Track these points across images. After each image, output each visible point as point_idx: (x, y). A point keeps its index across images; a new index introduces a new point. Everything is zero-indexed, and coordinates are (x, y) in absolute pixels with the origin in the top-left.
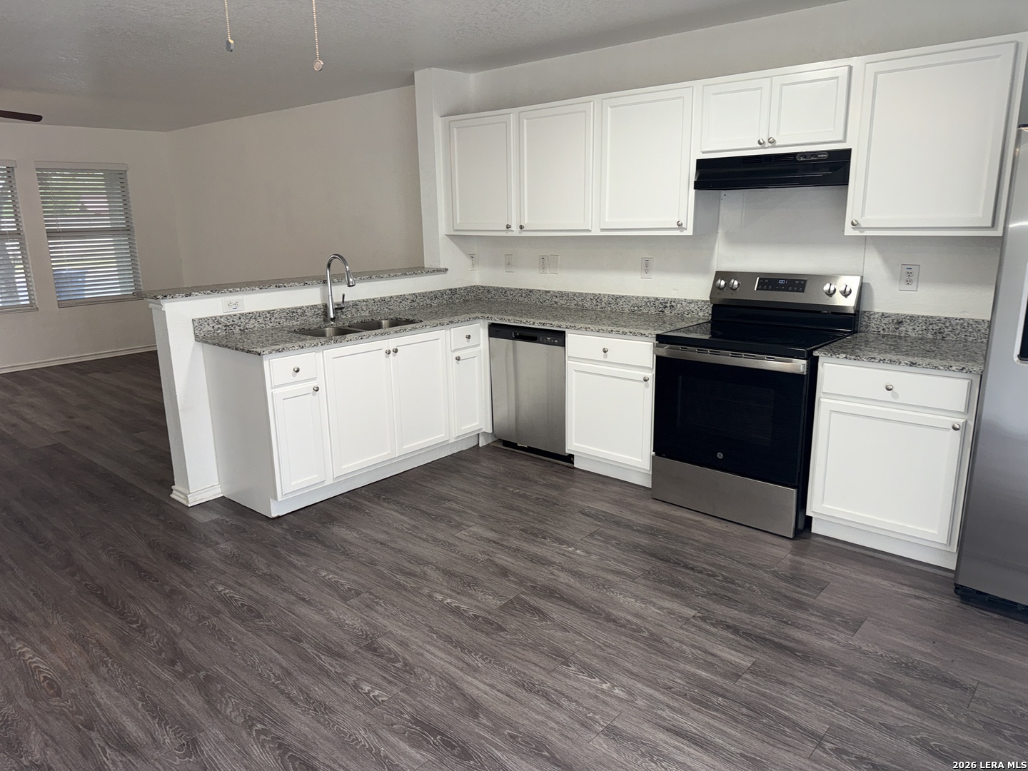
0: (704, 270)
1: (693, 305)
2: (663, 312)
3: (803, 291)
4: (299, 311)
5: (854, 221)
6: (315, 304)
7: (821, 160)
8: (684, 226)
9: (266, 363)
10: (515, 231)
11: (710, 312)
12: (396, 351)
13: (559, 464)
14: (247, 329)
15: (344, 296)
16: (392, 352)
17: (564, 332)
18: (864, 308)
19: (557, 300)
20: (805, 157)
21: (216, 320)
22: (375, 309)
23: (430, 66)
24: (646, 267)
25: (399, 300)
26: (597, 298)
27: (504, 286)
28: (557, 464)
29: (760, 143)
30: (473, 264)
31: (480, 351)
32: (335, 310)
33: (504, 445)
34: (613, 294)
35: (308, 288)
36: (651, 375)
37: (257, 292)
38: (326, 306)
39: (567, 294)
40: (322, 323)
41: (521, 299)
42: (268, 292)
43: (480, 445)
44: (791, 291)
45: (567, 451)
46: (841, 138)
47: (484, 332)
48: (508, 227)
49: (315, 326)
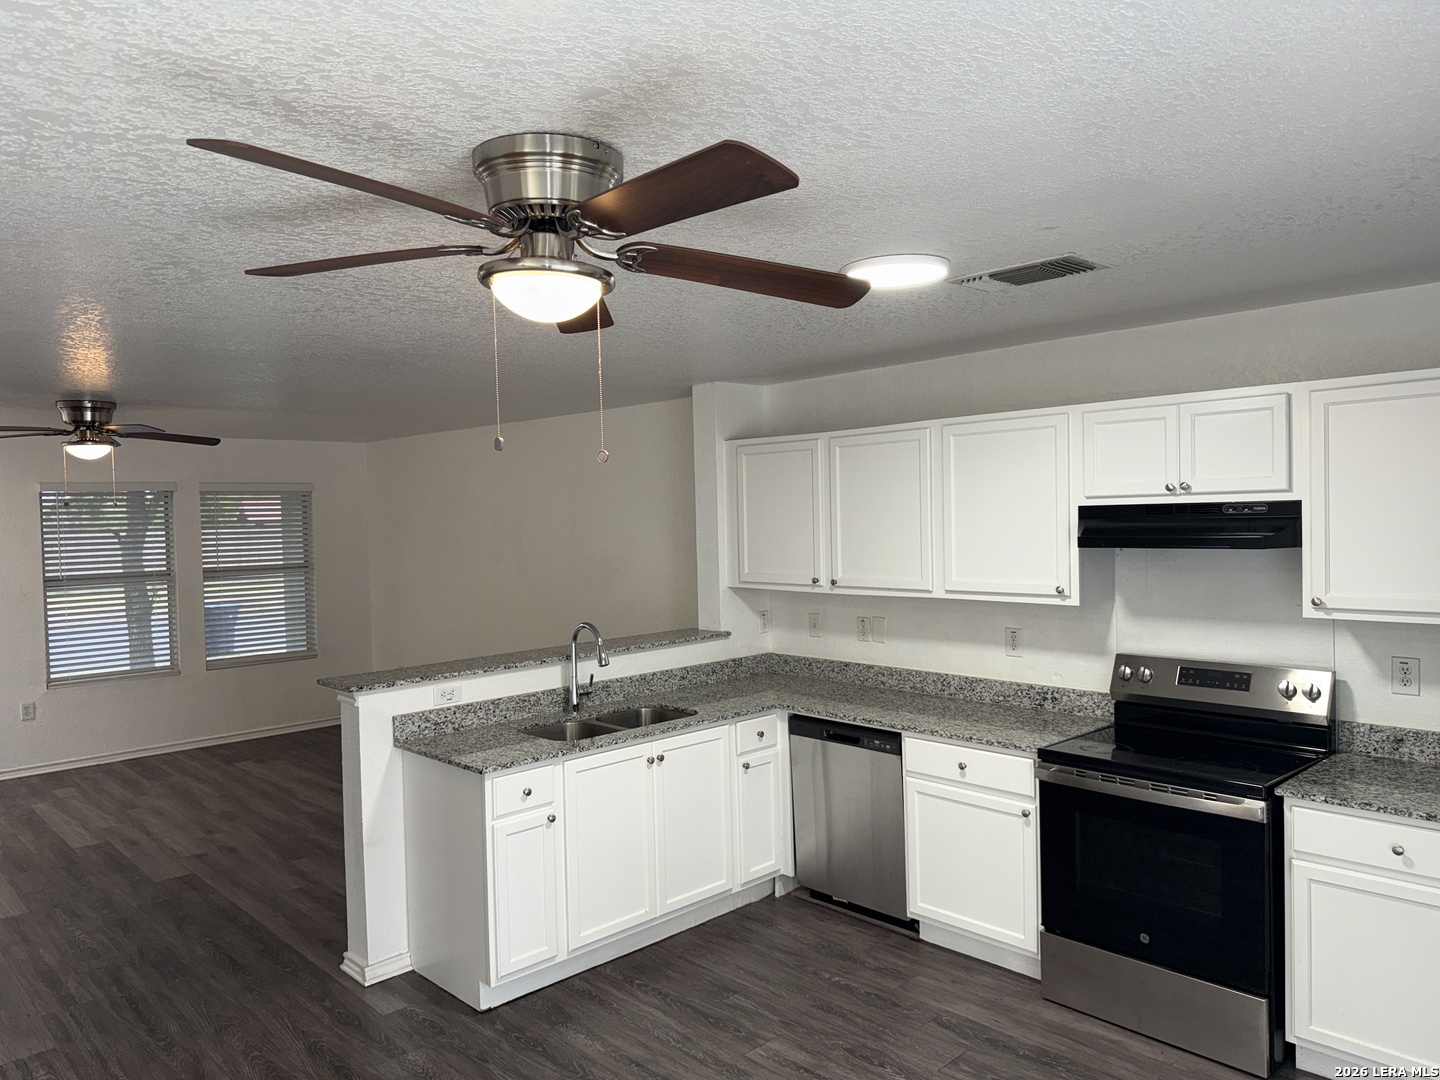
0: (1100, 650)
1: (1085, 699)
2: (1042, 706)
3: (1247, 689)
4: (532, 699)
5: (1316, 600)
6: (553, 688)
7: (1256, 514)
8: (1066, 593)
9: (488, 784)
10: (824, 587)
11: (1112, 711)
12: (661, 758)
13: (897, 933)
14: (462, 727)
15: (592, 677)
16: (656, 760)
17: (900, 734)
18: (1342, 717)
19: (884, 679)
20: (1235, 509)
21: (424, 716)
22: (632, 691)
23: (713, 379)
24: (1013, 641)
25: (665, 678)
26: (943, 680)
27: (807, 656)
28: (893, 932)
29: (1168, 488)
30: (764, 625)
31: (777, 754)
32: (580, 696)
33: (812, 896)
34: (967, 675)
35: (546, 667)
36: (1033, 807)
37: (481, 676)
38: (567, 691)
39: (899, 672)
40: (562, 714)
41: (832, 675)
42: (496, 674)
43: (777, 895)
44: (1227, 688)
45: (909, 915)
46: (1284, 486)
47: (782, 727)
48: (815, 581)
49: (552, 721)
